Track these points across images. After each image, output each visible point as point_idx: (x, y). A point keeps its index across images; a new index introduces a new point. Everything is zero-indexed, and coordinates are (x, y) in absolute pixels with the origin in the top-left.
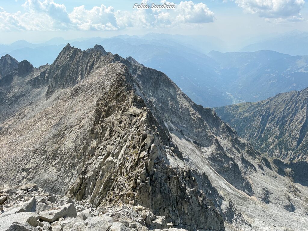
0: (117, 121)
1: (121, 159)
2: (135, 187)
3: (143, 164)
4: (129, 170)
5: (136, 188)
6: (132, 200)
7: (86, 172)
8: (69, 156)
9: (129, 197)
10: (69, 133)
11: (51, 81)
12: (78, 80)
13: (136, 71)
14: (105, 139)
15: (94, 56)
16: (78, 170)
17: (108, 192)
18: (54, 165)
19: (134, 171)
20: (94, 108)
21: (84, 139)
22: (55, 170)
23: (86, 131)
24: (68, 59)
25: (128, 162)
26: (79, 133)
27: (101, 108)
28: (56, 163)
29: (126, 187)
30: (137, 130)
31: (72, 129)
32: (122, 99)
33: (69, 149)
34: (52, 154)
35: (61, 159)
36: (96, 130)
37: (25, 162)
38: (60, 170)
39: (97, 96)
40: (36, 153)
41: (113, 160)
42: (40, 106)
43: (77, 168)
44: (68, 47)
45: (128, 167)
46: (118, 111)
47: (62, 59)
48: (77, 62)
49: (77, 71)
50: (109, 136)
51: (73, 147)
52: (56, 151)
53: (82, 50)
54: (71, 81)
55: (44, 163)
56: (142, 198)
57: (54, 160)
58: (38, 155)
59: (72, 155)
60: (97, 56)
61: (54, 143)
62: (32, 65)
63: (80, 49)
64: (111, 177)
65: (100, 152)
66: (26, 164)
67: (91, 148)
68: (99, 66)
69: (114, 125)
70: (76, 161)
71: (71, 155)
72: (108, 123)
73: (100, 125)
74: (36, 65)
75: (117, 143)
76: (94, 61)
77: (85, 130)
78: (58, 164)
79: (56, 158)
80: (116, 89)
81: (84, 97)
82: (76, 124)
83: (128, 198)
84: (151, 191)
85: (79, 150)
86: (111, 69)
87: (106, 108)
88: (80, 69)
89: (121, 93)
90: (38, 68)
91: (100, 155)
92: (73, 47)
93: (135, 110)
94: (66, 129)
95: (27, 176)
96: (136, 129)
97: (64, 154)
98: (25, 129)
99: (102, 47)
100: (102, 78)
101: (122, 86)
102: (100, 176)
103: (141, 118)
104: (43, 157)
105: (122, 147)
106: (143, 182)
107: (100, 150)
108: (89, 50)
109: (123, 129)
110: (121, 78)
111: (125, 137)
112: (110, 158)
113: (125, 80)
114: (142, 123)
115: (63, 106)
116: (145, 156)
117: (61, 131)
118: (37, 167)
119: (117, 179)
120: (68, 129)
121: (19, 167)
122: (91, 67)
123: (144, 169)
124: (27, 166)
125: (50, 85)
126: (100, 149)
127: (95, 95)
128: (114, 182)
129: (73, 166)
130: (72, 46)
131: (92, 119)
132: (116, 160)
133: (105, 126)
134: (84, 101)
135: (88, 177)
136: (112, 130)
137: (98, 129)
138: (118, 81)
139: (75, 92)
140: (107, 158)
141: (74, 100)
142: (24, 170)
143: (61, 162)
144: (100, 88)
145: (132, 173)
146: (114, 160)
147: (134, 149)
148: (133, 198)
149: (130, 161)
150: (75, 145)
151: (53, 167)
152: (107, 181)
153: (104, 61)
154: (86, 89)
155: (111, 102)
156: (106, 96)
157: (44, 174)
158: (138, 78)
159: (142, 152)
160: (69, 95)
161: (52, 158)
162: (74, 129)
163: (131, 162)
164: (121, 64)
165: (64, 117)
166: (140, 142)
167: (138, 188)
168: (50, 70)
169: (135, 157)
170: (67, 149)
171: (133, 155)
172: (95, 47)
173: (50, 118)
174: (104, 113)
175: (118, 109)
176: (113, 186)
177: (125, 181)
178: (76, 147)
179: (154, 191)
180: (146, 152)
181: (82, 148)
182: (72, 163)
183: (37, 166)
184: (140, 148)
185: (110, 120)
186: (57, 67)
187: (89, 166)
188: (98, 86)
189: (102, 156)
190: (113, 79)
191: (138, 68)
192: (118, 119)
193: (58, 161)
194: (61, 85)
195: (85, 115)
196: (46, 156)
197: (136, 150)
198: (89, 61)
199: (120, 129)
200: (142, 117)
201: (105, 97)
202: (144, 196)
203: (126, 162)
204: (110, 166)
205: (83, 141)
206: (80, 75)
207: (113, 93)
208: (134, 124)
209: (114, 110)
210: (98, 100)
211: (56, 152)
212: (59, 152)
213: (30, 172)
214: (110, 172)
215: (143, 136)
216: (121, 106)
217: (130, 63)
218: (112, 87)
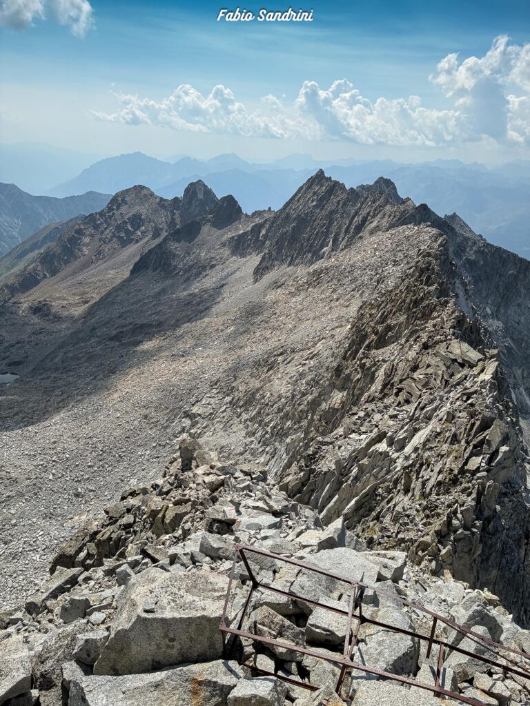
0: (404, 364)
1: (410, 456)
2: (443, 534)
3: (470, 485)
4: (431, 489)
5: (445, 536)
6: (430, 561)
7: (315, 458)
8: (276, 410)
9: (423, 552)
10: (285, 362)
11: (270, 246)
12: (324, 253)
13: (464, 251)
14: (369, 397)
15: (370, 203)
16: (288, 444)
17: (363, 520)
18: (243, 420)
19: (444, 494)
20: (351, 320)
21: (315, 382)
22: (243, 433)
23: (322, 367)
24: (315, 203)
25: (429, 470)
26: (306, 368)
27: (368, 324)
28: (248, 417)
29: (416, 525)
30: (465, 401)
31: (295, 355)
32: (423, 314)
33: (280, 397)
34: (244, 397)
35: (259, 413)
36: (348, 371)
37: (193, 400)
38: (254, 434)
39: (361, 295)
40: (216, 387)
41: (388, 452)
42: (238, 294)
43: (288, 440)
44: (320, 177)
45: (428, 480)
46: (407, 341)
47: (301, 201)
48: (332, 212)
49: (328, 231)
50: (380, 393)
51: (289, 394)
52: (253, 393)
53: (348, 187)
54: (309, 251)
55: (225, 411)
56: (455, 564)
57: (245, 410)
58: (218, 393)
59: (282, 410)
60: (377, 204)
61: (252, 376)
62: (240, 207)
63: (343, 185)
64: (376, 489)
65: (355, 424)
66: (193, 405)
67: (327, 407)
68: (377, 229)
69: (396, 370)
70: (287, 424)
71: (280, 410)
72: (378, 361)
73: (358, 362)
74: (247, 209)
75: (406, 416)
76: (368, 213)
77: (320, 365)
78: (251, 421)
79: (251, 408)
80: (412, 289)
81: (332, 292)
82: (304, 347)
83: (420, 553)
84: (480, 555)
85: (299, 405)
86: (408, 238)
87: (380, 328)
88: (334, 228)
89: (422, 299)
90: (250, 214)
91: (354, 431)
92: (330, 178)
93: (465, 350)
94: (281, 354)
95: (190, 429)
96: (465, 399)
97: (267, 405)
98: (205, 334)
99: (393, 184)
100: (380, 257)
101: (428, 283)
102: (351, 478)
103: (479, 374)
104: (226, 398)
105: (416, 430)
106: (465, 527)
107: (357, 419)
108: (362, 187)
109: (420, 387)
110: (429, 263)
111: (429, 408)
112: (382, 446)
113: (437, 268)
114: (482, 387)
115: (285, 303)
116: (478, 468)
117: (270, 354)
118: (211, 417)
119: (392, 499)
120: (285, 355)
121: (181, 408)
122: (360, 228)
123: (473, 499)
124: (195, 410)
125: (265, 254)
126: (356, 417)
127: (358, 291)
128: (383, 503)
129: (281, 434)
130: (327, 175)
131: (340, 344)
132: (396, 455)
133: (371, 367)
134: (331, 301)
135: (322, 471)
136: (389, 382)
137: (351, 368)
138: (422, 271)
139: (315, 279)
140: (375, 444)
141: (310, 295)
142: (188, 415)
143: (258, 419)
144: (371, 279)
145: (438, 499)
146: (390, 454)
147: (452, 443)
148: (435, 556)
149: (437, 469)
150: (294, 390)
151: (241, 425)
152: (367, 495)
153: (392, 217)
154: (339, 275)
155: (394, 314)
156: (384, 298)
157: (222, 433)
158: (465, 267)
159: (474, 458)
160: (300, 282)
161: (243, 406)
162: (297, 356)
163: (440, 472)
164: (434, 231)
165: (282, 326)
166: (473, 433)
167: (452, 538)
168: (273, 223)
169: (450, 463)
170: (276, 395)
171: (448, 457)
172: (376, 182)
173: (254, 323)
174: (373, 337)
175: (410, 336)
176: (378, 509)
177: (417, 511)
178: (293, 396)
179: (484, 558)
180: (484, 461)
181: (306, 403)
182: (279, 427)
183: (211, 414)
184: (471, 447)
185: (384, 356)
186: (288, 216)
187: (323, 447)
188: (369, 273)
189: (360, 434)
190: (408, 263)
191: (470, 243)
192: (408, 360)
193: (253, 414)
194: (287, 258)
195: (327, 332)
196: (233, 399)
197: (456, 447)
198: (356, 213)
199: (413, 384)
200: (482, 371)
201: (383, 302)
202: (462, 562)
203: (424, 467)
204: (380, 463)
205: (312, 387)
206: (331, 242)
207: (404, 294)
208: (458, 384)
209: (398, 335)
210: (363, 305)
211: (253, 395)
212: (258, 396)
213: (197, 423)
214: (376, 477)
215: (483, 420)
216: (417, 331)
217: (453, 228)
218: (403, 280)
